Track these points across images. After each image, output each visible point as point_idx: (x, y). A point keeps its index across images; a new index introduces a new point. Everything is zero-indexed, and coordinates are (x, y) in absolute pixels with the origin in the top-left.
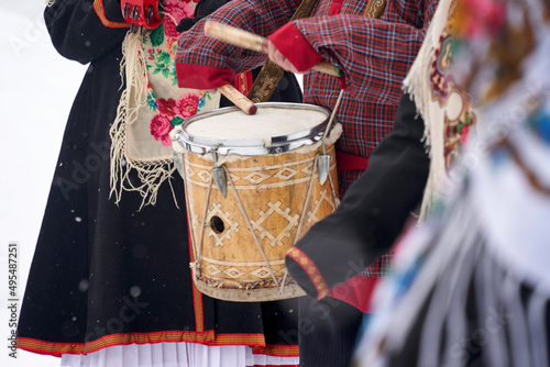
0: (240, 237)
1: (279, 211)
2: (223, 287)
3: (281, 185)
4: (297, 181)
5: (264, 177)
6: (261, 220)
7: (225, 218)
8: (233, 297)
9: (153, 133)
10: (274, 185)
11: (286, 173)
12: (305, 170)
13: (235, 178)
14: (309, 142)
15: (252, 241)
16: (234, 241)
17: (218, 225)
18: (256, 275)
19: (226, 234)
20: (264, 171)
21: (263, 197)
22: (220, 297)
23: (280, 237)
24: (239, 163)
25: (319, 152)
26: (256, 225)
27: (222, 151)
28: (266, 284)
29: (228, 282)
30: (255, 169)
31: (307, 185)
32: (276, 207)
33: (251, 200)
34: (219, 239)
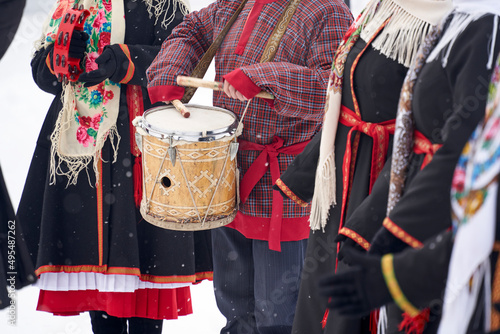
0: (180, 191)
1: (206, 176)
2: (166, 221)
3: (209, 160)
4: (219, 159)
5: (200, 155)
6: (195, 181)
7: (172, 178)
8: (171, 227)
9: (78, 138)
10: (205, 160)
11: (213, 153)
12: (224, 152)
13: (182, 155)
14: (228, 134)
15: (188, 194)
16: (176, 193)
17: (166, 182)
18: (188, 214)
19: (171, 189)
20: (200, 151)
21: (198, 166)
22: (162, 227)
23: (205, 192)
24: (185, 146)
25: (232, 141)
26: (192, 184)
27: (176, 137)
28: (193, 220)
29: (169, 218)
30: (194, 150)
31: (224, 160)
32: (205, 174)
33: (191, 169)
34: (166, 191)
